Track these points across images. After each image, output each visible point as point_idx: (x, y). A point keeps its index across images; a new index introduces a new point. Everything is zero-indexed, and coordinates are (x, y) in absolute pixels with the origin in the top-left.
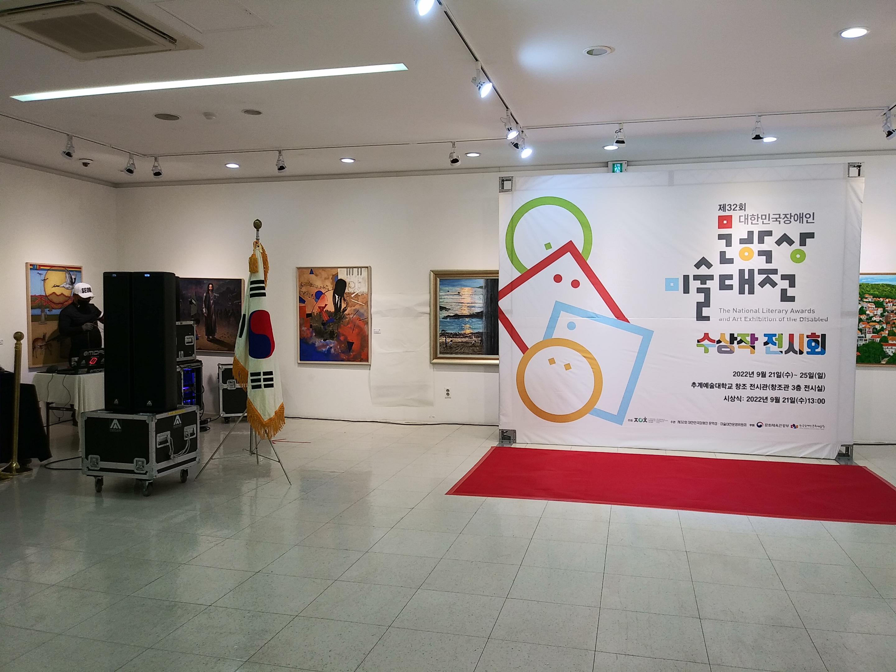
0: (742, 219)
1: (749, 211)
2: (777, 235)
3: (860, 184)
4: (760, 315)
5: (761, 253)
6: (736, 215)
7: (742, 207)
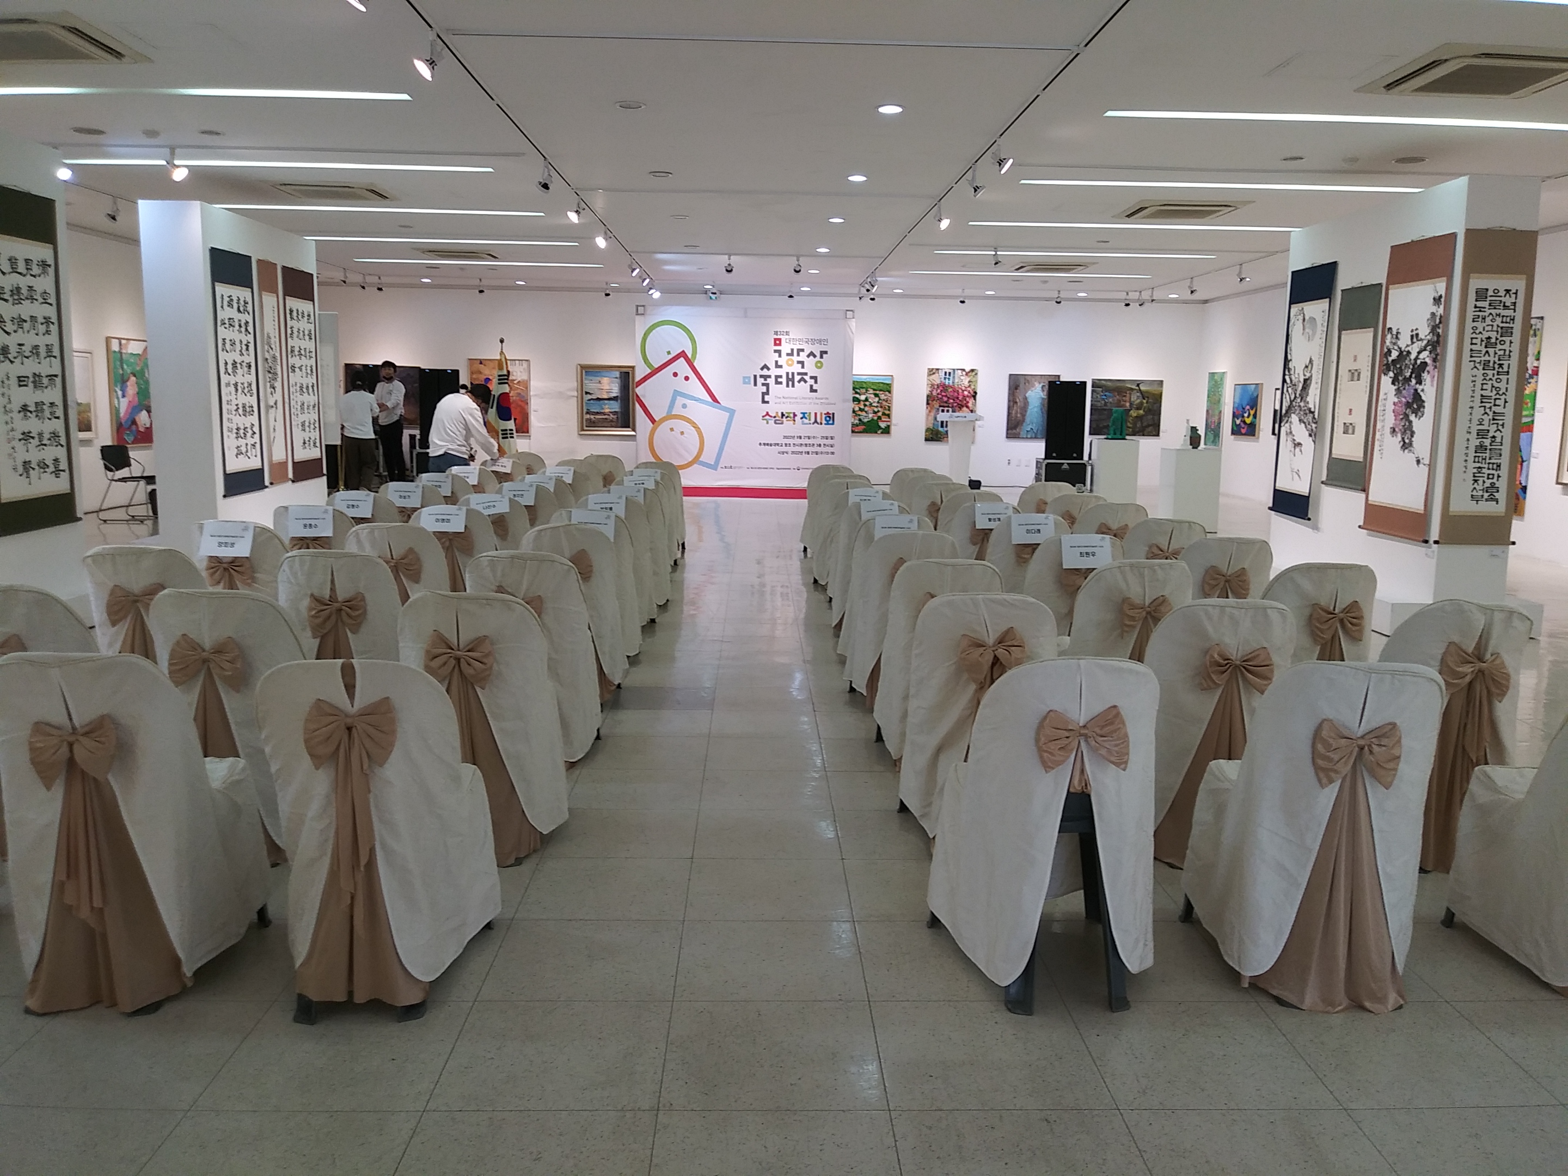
0: (787, 341)
1: (791, 336)
2: (807, 352)
3: (853, 323)
4: (798, 400)
5: (799, 362)
6: (783, 338)
7: (787, 333)
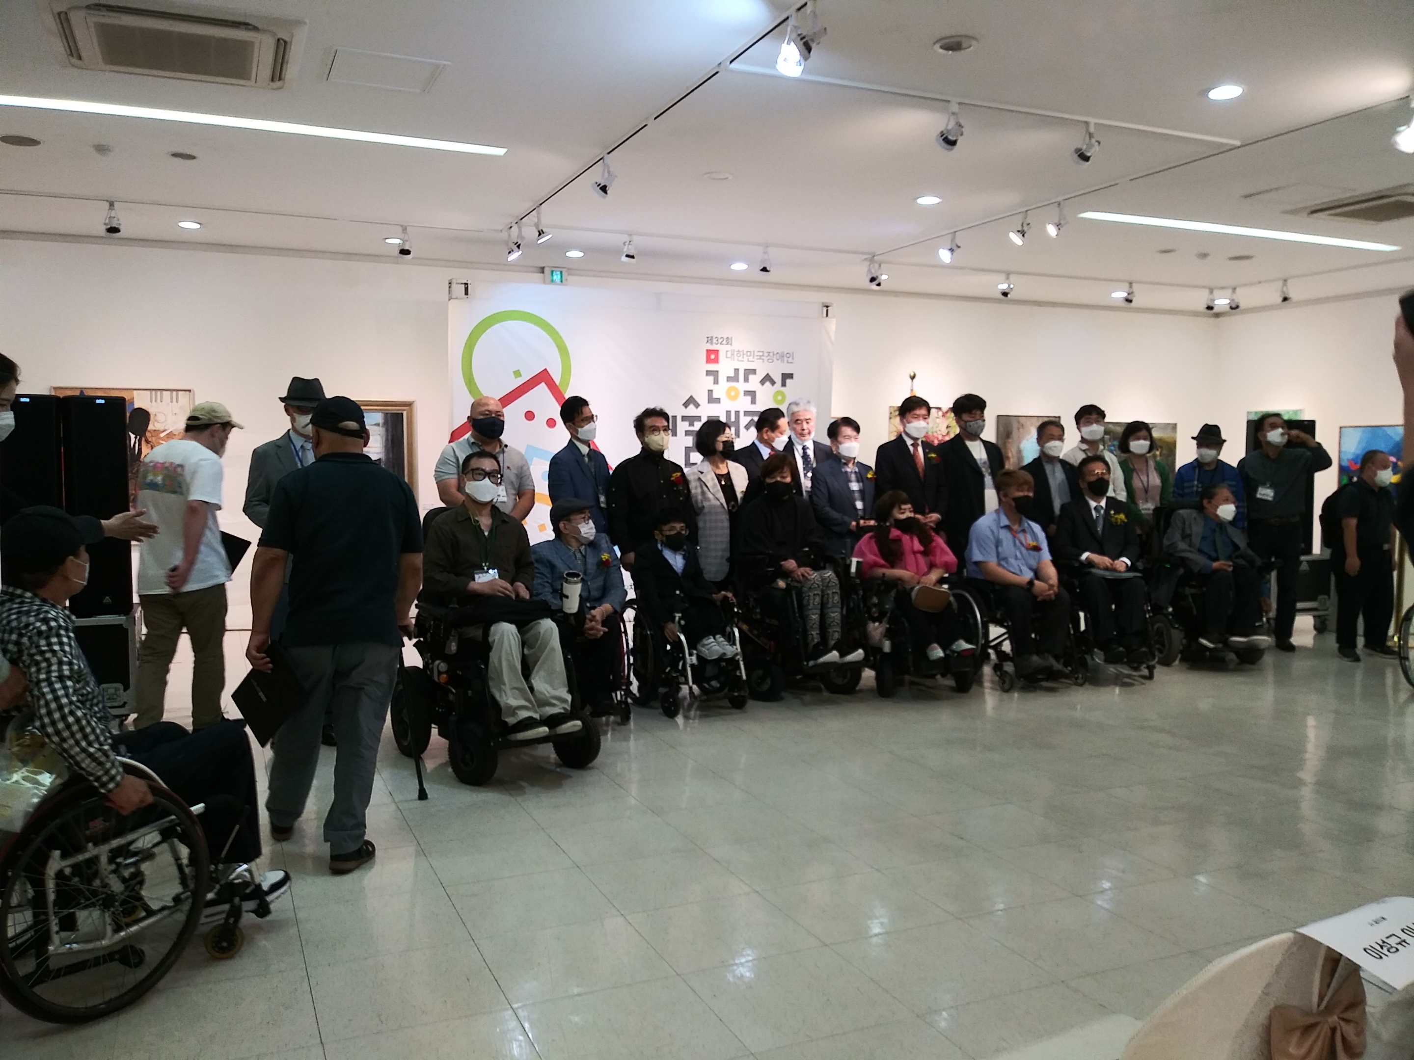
0: (729, 354)
1: (736, 346)
2: (761, 375)
3: (832, 324)
5: (747, 393)
6: (723, 349)
7: (729, 341)
